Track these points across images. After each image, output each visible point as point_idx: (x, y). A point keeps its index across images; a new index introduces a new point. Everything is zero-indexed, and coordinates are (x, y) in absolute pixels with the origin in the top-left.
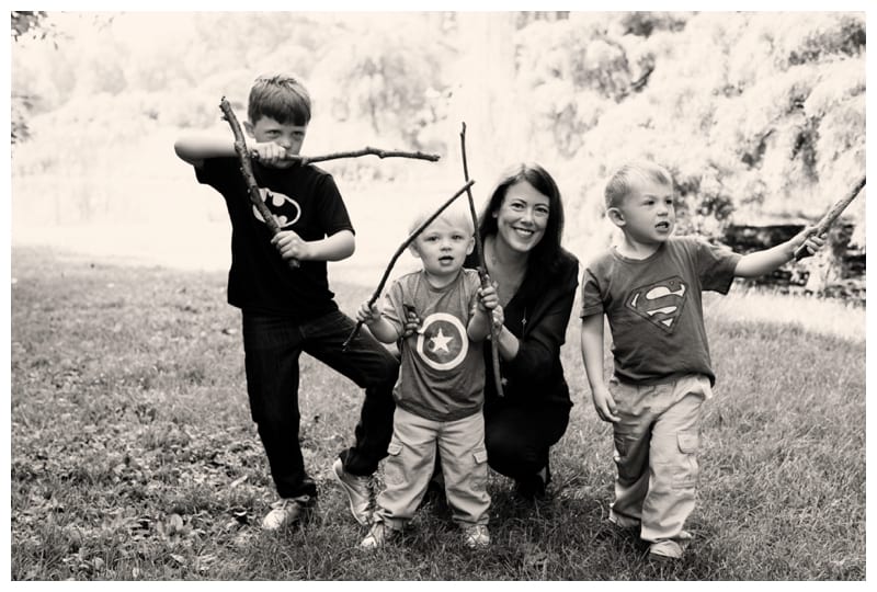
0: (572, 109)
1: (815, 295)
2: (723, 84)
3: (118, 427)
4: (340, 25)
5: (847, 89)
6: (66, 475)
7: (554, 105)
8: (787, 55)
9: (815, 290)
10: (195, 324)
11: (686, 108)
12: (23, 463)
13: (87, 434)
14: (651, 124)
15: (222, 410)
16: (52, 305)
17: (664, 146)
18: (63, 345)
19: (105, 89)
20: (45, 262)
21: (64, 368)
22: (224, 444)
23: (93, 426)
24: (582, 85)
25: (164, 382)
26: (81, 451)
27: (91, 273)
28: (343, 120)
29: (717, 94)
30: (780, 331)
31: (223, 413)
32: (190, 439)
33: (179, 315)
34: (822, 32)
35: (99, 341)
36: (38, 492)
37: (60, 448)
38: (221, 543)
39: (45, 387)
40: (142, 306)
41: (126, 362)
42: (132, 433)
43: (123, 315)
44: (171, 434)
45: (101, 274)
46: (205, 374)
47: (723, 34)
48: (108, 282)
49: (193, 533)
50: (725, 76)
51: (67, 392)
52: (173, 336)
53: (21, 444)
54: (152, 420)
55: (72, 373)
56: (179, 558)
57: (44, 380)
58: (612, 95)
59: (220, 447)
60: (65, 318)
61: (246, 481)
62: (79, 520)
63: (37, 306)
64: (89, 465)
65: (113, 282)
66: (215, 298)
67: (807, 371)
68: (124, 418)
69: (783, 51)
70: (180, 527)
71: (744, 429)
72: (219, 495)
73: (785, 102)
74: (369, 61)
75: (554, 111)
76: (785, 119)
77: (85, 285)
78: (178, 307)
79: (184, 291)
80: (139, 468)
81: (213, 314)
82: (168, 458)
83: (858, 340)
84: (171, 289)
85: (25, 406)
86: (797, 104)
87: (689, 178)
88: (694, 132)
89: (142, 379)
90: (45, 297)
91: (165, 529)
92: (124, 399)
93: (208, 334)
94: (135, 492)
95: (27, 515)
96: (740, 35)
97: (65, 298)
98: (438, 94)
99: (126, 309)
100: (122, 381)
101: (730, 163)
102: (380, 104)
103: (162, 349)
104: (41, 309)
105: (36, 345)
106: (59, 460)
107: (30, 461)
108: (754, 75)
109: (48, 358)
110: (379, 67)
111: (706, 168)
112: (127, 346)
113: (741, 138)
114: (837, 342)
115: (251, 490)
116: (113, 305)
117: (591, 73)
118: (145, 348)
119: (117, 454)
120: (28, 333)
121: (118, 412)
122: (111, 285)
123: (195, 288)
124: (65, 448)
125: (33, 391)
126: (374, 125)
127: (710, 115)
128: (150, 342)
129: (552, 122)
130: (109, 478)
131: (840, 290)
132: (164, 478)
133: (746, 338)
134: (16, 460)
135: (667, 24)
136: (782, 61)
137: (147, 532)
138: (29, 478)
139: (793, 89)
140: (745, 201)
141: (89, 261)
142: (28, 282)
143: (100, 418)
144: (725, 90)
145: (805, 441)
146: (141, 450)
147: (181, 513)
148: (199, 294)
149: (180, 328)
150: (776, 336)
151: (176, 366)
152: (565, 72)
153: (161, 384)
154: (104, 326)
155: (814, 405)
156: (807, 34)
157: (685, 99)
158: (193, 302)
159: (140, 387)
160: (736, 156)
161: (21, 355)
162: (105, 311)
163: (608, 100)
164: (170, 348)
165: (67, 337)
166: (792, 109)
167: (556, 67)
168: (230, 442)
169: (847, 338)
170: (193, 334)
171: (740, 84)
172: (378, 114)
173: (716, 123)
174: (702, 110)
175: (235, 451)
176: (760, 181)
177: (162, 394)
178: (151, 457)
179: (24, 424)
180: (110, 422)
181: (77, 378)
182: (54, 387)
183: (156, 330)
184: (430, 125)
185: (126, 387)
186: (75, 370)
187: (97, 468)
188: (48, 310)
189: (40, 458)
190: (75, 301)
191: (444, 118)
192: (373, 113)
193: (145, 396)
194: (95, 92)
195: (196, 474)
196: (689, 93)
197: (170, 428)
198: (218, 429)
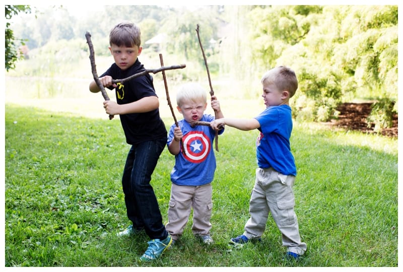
0: (271, 48)
1: (378, 134)
2: (338, 37)
3: (54, 186)
4: (172, 10)
5: (392, 40)
6: (29, 206)
7: (264, 46)
8: (366, 24)
9: (378, 131)
10: (95, 142)
11: (320, 48)
12: (10, 201)
13: (40, 189)
14: (306, 55)
15: (102, 180)
16: (32, 133)
17: (311, 65)
18: (34, 151)
19: (64, 38)
20: (30, 114)
21: (33, 160)
22: (101, 194)
23: (43, 185)
24: (276, 37)
25: (77, 167)
26: (37, 196)
27: (51, 120)
28: (172, 53)
29: (335, 42)
30: (359, 150)
31: (102, 181)
32: (86, 192)
33: (88, 138)
34: (382, 13)
35: (50, 149)
36: (16, 213)
37: (27, 195)
38: (94, 237)
39: (24, 169)
40: (72, 134)
41: (62, 158)
42: (60, 189)
43: (62, 138)
44: (77, 190)
45: (55, 120)
46: (97, 164)
47: (338, 14)
48: (57, 124)
49: (82, 232)
50: (339, 34)
51: (33, 171)
52: (84, 148)
53: (10, 193)
54: (70, 184)
55: (37, 163)
56: (74, 242)
57: (24, 165)
58: (290, 42)
59: (99, 196)
60: (36, 139)
61: (109, 211)
62: (32, 225)
63: (25, 133)
64: (39, 202)
65: (60, 123)
66: (105, 131)
67: (368, 167)
68: (57, 182)
69: (364, 22)
70: (76, 229)
71: (335, 192)
72: (96, 216)
73: (365, 45)
74: (184, 26)
75: (263, 49)
76: (365, 53)
77: (47, 125)
78: (88, 135)
79: (92, 128)
80: (62, 204)
81: (103, 138)
82: (75, 200)
83: (394, 154)
84: (86, 127)
85: (14, 176)
86: (370, 46)
87: (321, 80)
88: (324, 59)
89: (67, 166)
90: (29, 129)
91: (69, 230)
92: (58, 174)
93: (100, 147)
94: (58, 214)
95: (9, 223)
96: (346, 15)
97: (37, 130)
98: (215, 41)
99: (64, 135)
100: (59, 167)
101: (341, 73)
102: (189, 46)
103: (79, 153)
104: (26, 135)
105: (22, 150)
106: (26, 200)
107: (13, 200)
108: (351, 33)
109: (26, 156)
110: (188, 29)
111: (330, 76)
112: (63, 152)
113: (344, 61)
114: (384, 155)
115: (111, 214)
116: (58, 134)
117: (281, 32)
118: (71, 152)
119: (52, 197)
120: (19, 146)
121: (55, 180)
122: (59, 125)
123: (97, 127)
124: (30, 195)
125: (18, 170)
126: (186, 55)
127: (332, 51)
128: (74, 150)
129: (262, 54)
130: (48, 208)
131: (390, 132)
132: (72, 209)
133: (344, 152)
134: (7, 199)
135: (316, 9)
136: (364, 27)
137: (62, 231)
138: (12, 207)
139: (369, 39)
140: (347, 91)
141: (50, 114)
142: (22, 123)
143: (47, 182)
144: (338, 39)
145: (362, 198)
146: (63, 196)
147: (78, 223)
148: (98, 130)
149: (88, 144)
150: (358, 152)
151: (84, 160)
152: (269, 31)
153: (76, 168)
154: (53, 143)
155: (369, 182)
156: (375, 15)
157: (320, 44)
158: (95, 133)
159: (66, 169)
160: (343, 70)
161: (15, 154)
162: (55, 136)
163: (288, 44)
164: (82, 153)
165: (36, 147)
166: (368, 48)
167: (265, 29)
168: (104, 194)
169: (389, 153)
170: (94, 147)
171: (345, 37)
172: (188, 50)
173: (334, 55)
174: (328, 49)
175: (105, 198)
176: (354, 82)
177: (76, 172)
178: (67, 199)
179: (13, 184)
180: (51, 184)
181: (39, 165)
182: (28, 168)
183: (76, 145)
184: (212, 56)
185: (60, 169)
186: (38, 161)
187: (42, 203)
188: (30, 135)
189: (18, 199)
190: (42, 132)
191: (218, 53)
192: (186, 50)
193: (68, 173)
194: (59, 39)
195: (87, 207)
196: (322, 41)
197: (77, 187)
198: (99, 188)
